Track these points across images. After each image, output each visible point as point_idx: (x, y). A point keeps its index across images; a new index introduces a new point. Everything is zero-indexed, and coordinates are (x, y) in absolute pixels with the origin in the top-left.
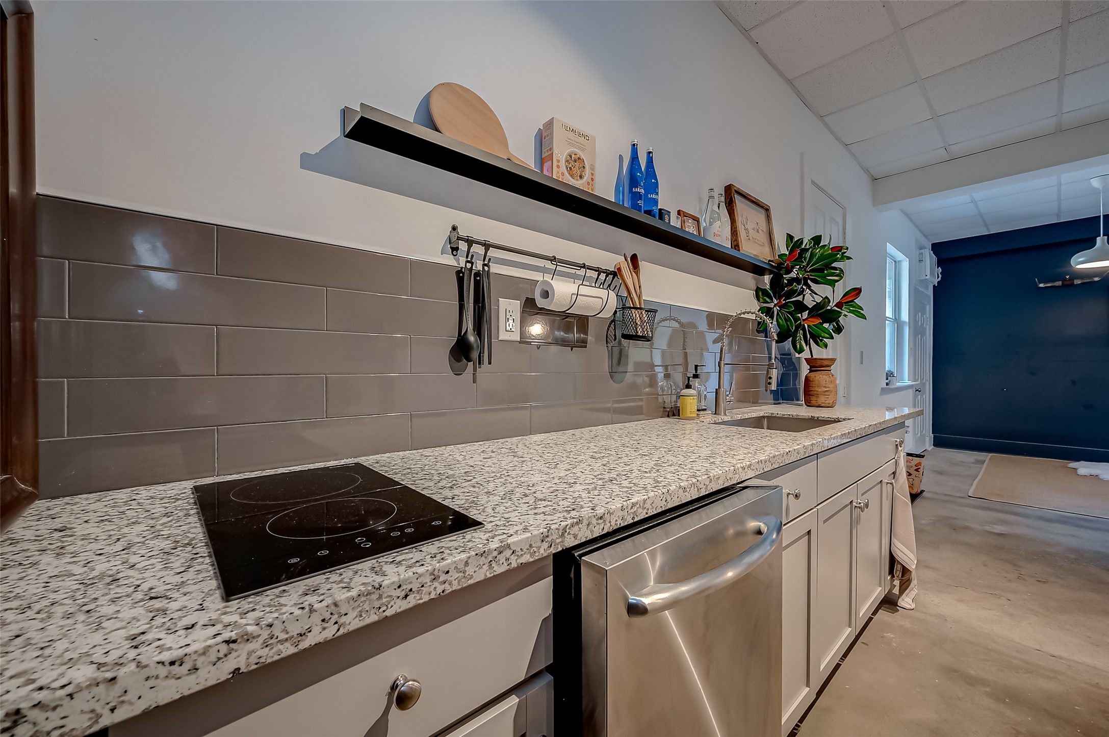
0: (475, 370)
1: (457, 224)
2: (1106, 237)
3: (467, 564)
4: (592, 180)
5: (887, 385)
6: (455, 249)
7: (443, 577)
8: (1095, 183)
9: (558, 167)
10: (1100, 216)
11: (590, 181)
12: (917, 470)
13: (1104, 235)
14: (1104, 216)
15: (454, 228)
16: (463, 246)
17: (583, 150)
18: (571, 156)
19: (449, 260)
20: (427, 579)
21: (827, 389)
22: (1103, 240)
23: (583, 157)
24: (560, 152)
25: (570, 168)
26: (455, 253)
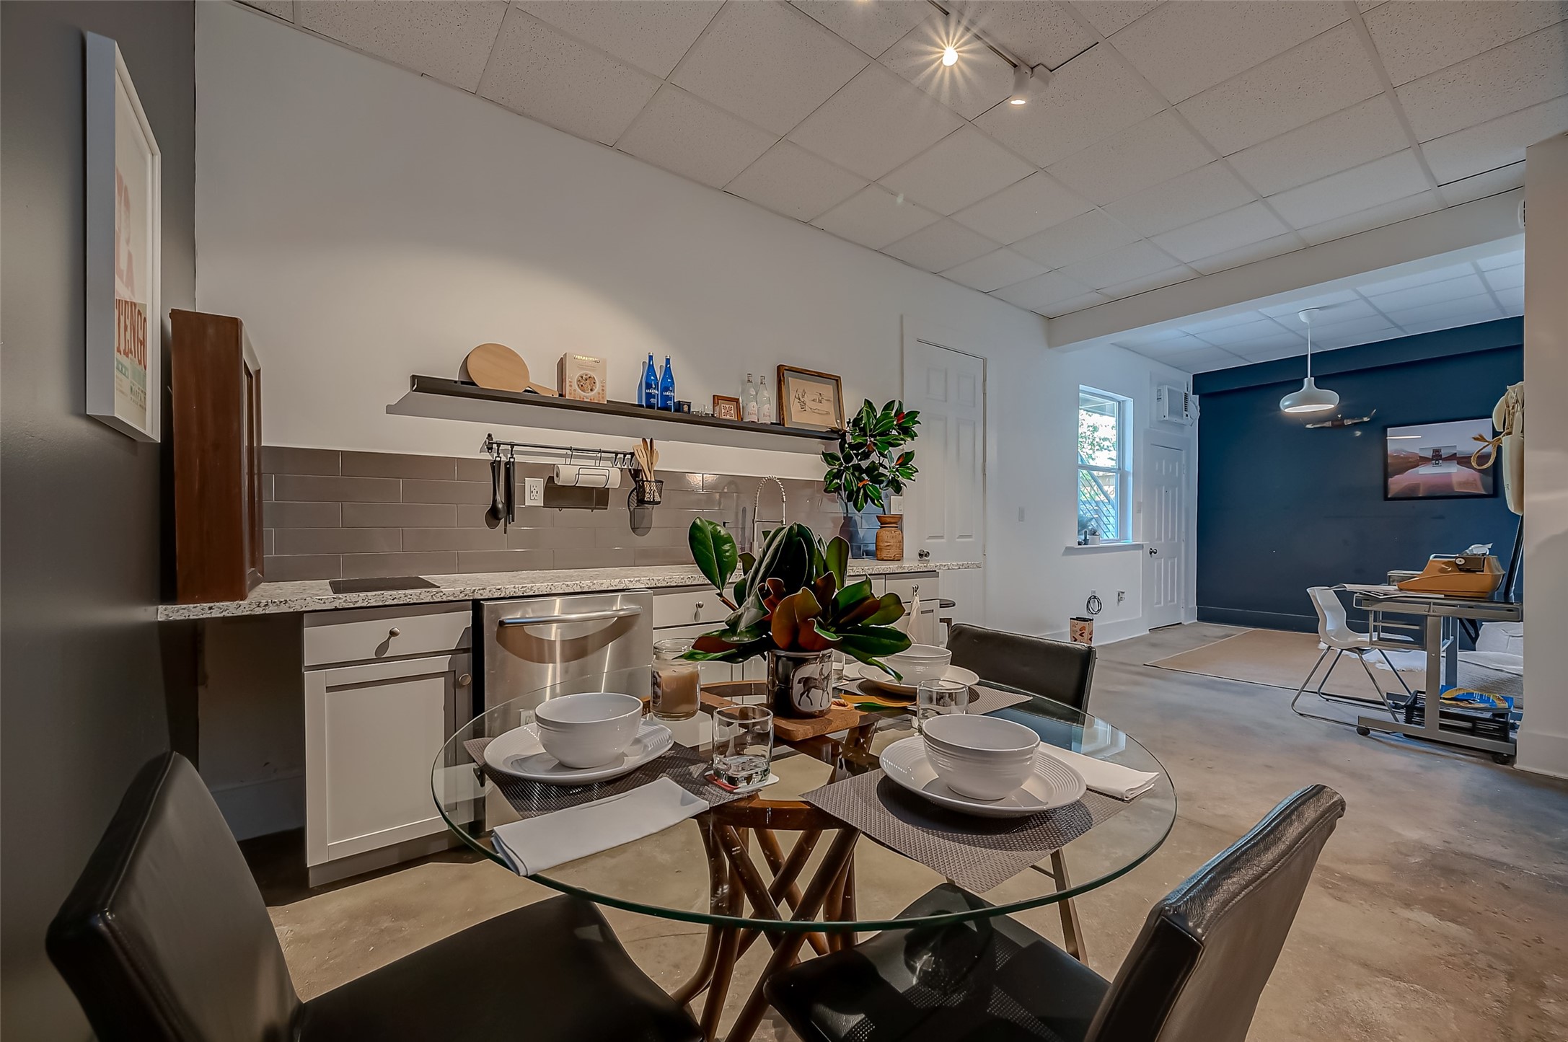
0: (506, 525)
1: (491, 433)
2: (1313, 378)
3: (420, 594)
4: (603, 390)
5: (1079, 544)
6: (490, 449)
7: (409, 596)
8: (1303, 317)
9: (571, 386)
10: (1307, 356)
11: (601, 391)
12: (1081, 635)
13: (1311, 376)
14: (1311, 355)
15: (490, 435)
16: (495, 446)
17: (593, 371)
18: (582, 377)
19: (487, 456)
20: (403, 596)
21: (889, 544)
22: (1309, 382)
23: (593, 375)
24: (572, 375)
25: (582, 386)
26: (490, 451)
